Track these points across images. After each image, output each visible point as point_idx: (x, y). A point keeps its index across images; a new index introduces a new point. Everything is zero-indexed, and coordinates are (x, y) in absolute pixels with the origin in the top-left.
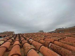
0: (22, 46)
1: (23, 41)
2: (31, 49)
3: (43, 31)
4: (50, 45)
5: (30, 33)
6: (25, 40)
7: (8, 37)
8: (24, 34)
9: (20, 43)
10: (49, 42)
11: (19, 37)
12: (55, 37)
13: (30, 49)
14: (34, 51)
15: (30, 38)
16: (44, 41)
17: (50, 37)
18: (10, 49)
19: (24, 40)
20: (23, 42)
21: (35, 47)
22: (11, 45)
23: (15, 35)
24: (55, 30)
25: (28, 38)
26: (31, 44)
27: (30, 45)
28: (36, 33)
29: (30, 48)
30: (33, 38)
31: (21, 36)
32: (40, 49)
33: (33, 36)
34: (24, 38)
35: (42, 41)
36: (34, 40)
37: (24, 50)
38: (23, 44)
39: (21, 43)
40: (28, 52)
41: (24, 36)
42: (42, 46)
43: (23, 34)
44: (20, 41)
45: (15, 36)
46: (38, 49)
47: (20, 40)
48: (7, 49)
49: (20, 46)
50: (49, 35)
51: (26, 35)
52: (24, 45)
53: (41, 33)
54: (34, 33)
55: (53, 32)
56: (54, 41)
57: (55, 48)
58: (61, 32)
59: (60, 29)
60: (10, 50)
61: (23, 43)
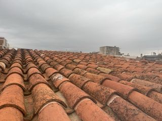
0: (28, 91)
1: (33, 77)
2: (53, 100)
4: (111, 101)
5: (64, 53)
6: (38, 76)
9: (24, 81)
11: (24, 62)
13: (49, 101)
14: (59, 107)
15: (60, 72)
16: (99, 88)
19: (36, 73)
20: (33, 80)
25: (51, 71)
26: (57, 90)
28: (86, 55)
29: (49, 98)
30: (67, 72)
33: (69, 65)
34: (40, 68)
35: (94, 86)
37: (34, 101)
38: (34, 86)
39: (27, 81)
40: (42, 106)
41: (41, 62)
43: (38, 53)
44: (25, 76)
45: (8, 57)
46: (72, 105)
47: (24, 73)
49: (24, 90)
51: (47, 58)
52: (34, 88)
54: (79, 55)
61: (34, 83)
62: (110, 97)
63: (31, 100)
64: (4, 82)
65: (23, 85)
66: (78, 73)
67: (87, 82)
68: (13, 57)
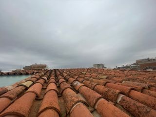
0: (60, 94)
1: (62, 85)
2: (79, 102)
3: (103, 65)
4: (119, 100)
5: (76, 69)
7: (37, 74)
9: (57, 87)
10: (118, 91)
11: (56, 76)
12: (133, 80)
13: (76, 103)
14: (84, 107)
15: (76, 80)
16: (106, 89)
17: (120, 79)
18: (42, 97)
19: (64, 82)
21: (85, 98)
22: (42, 89)
23: (48, 70)
24: (134, 64)
25: (72, 80)
26: (77, 92)
27: (76, 95)
28: (88, 69)
29: (76, 100)
30: (81, 79)
31: (58, 73)
32: (97, 104)
33: (81, 76)
34: (65, 78)
35: (101, 88)
36: (82, 84)
37: (65, 101)
39: (59, 87)
40: (72, 107)
41: (65, 75)
42: (100, 98)
43: (63, 70)
44: (58, 84)
45: (48, 74)
46: (92, 104)
47: (57, 82)
48: (37, 96)
50: (117, 74)
51: (68, 73)
52: (64, 92)
53: (99, 69)
54: (84, 70)
55: (129, 67)
56: (129, 92)
57: (134, 108)
58: (150, 68)
59: (148, 60)
60: (42, 99)
61: (63, 89)
62: (118, 96)
63: (62, 101)
64: (46, 89)
65: (57, 90)
66: (87, 80)
67: (96, 85)
68: (50, 74)
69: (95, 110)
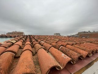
3: (59, 34)
7: (18, 37)
8: (35, 35)
11: (30, 39)
13: (40, 48)
15: (42, 40)
18: (23, 48)
19: (35, 41)
20: (34, 43)
21: (45, 47)
22: (22, 44)
23: (25, 36)
24: (77, 34)
25: (39, 40)
26: (42, 45)
28: (50, 36)
30: (45, 40)
38: (34, 45)
41: (36, 38)
42: (52, 47)
46: (48, 49)
48: (20, 47)
51: (38, 37)
53: (57, 36)
54: (48, 36)
58: (84, 37)
59: (85, 32)
62: (60, 47)
63: (34, 49)
65: (31, 44)
66: (48, 41)
67: (52, 43)
68: (27, 37)
69: (49, 51)
